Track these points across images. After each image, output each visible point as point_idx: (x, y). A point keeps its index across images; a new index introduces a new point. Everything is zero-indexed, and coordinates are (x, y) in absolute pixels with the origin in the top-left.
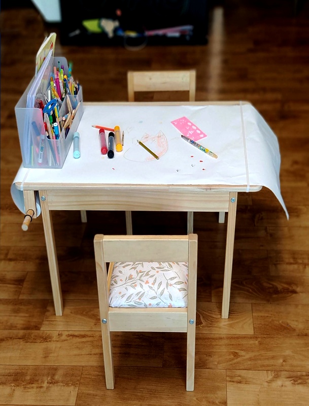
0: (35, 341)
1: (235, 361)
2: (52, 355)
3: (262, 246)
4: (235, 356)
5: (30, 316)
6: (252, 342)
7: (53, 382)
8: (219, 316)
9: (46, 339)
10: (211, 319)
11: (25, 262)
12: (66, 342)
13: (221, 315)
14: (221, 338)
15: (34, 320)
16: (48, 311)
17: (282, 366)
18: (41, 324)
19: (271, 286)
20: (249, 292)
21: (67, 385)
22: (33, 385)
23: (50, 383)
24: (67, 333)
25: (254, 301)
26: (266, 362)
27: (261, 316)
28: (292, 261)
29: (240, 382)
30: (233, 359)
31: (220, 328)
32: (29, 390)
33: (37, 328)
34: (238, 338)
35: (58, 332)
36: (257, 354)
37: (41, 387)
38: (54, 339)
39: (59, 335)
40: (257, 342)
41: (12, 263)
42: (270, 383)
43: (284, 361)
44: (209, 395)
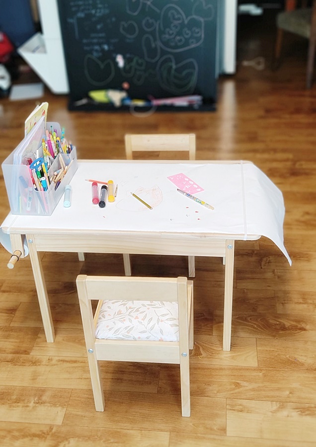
0: (23, 364)
1: (236, 391)
2: (41, 377)
3: (269, 286)
4: (236, 386)
5: (20, 342)
6: (255, 374)
7: (40, 402)
8: (221, 349)
9: (35, 363)
10: (212, 350)
11: (19, 294)
12: (56, 366)
13: (222, 347)
14: (221, 369)
15: (24, 345)
16: (39, 338)
17: (289, 397)
18: (31, 349)
19: (278, 323)
20: (254, 328)
21: (55, 405)
22: (19, 404)
23: (37, 403)
24: (57, 358)
25: (258, 336)
26: (272, 393)
27: (267, 351)
28: (301, 301)
29: (241, 411)
30: (234, 389)
31: (221, 359)
32: (14, 408)
33: (26, 352)
34: (240, 369)
35: (48, 357)
36: (261, 385)
37: (27, 406)
38: (44, 363)
39: (49, 359)
40: (261, 374)
41: (6, 295)
42: (274, 413)
43: (290, 393)
44: (206, 422)
